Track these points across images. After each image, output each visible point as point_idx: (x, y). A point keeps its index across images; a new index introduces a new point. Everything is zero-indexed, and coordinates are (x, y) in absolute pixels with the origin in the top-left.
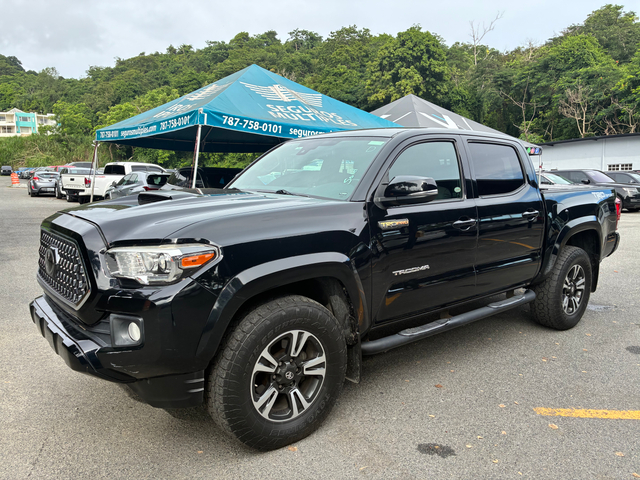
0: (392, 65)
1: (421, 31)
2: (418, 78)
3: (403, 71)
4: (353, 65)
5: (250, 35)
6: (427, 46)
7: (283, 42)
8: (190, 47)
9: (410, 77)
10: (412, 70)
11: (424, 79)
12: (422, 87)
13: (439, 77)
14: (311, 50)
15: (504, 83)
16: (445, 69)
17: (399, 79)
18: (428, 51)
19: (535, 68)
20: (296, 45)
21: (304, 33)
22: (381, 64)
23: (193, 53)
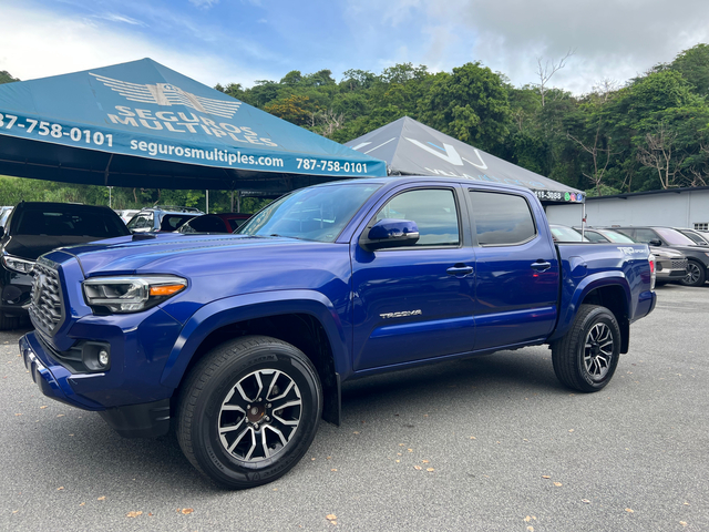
0: (446, 104)
1: (479, 66)
2: (474, 118)
3: (458, 109)
4: (407, 105)
5: (302, 75)
6: (485, 83)
7: (337, 82)
8: (239, 86)
9: (466, 118)
10: (467, 110)
11: (482, 119)
12: (479, 129)
13: (499, 117)
14: (367, 91)
15: (576, 127)
16: (506, 109)
17: (453, 119)
18: (486, 89)
19: (611, 109)
20: (351, 85)
21: (359, 72)
22: (433, 102)
23: (241, 92)
